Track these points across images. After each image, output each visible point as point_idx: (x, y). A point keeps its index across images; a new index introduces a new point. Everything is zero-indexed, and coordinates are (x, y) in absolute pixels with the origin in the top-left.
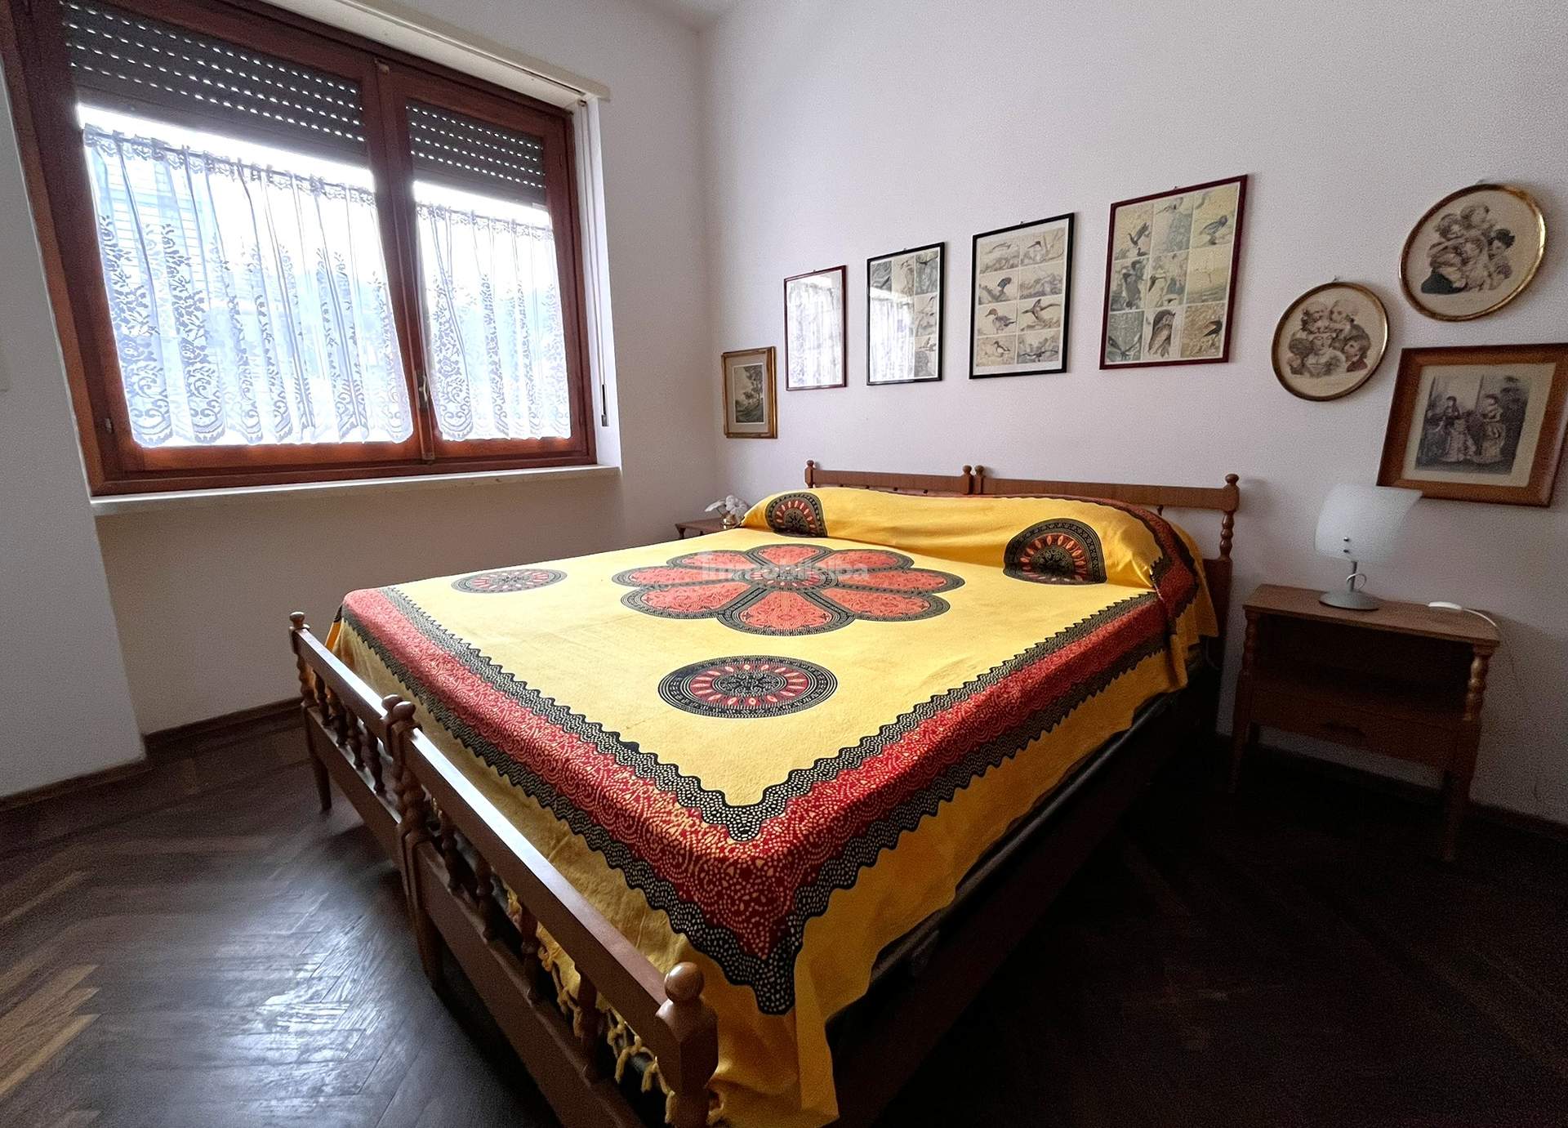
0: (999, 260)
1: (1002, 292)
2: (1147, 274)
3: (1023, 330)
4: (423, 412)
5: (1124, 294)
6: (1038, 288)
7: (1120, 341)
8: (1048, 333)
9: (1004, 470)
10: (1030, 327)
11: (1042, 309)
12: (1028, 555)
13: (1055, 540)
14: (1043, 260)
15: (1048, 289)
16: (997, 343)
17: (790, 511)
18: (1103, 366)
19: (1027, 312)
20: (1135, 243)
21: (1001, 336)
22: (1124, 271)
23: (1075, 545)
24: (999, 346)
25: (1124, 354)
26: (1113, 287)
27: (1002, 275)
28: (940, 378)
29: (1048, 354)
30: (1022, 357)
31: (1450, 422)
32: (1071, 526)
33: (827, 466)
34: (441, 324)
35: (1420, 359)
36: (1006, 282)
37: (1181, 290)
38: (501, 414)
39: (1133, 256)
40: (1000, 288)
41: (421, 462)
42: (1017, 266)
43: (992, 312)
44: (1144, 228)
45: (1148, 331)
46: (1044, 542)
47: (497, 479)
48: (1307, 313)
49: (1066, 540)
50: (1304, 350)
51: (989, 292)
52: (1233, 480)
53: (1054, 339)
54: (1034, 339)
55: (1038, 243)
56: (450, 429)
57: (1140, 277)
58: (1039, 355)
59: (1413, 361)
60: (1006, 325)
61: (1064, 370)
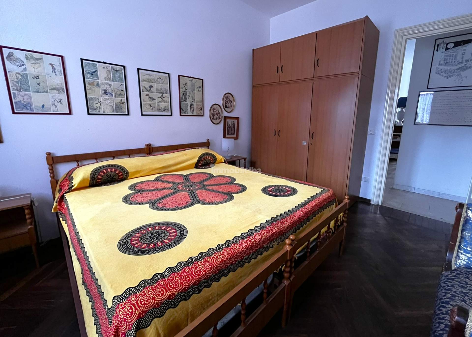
0: (148, 79)
1: (150, 89)
2: (188, 94)
3: (158, 102)
5: (183, 98)
6: (162, 91)
7: (184, 109)
10: (160, 102)
11: (164, 97)
12: (201, 163)
14: (162, 84)
15: (164, 92)
16: (150, 105)
18: (181, 115)
19: (159, 97)
20: (185, 86)
22: (183, 92)
23: (211, 158)
25: (185, 113)
26: (181, 96)
30: (159, 110)
32: (211, 155)
35: (226, 118)
36: (151, 87)
37: (194, 100)
39: (184, 90)
40: (149, 88)
42: (154, 83)
43: (147, 95)
44: (186, 84)
45: (189, 108)
46: (204, 159)
49: (208, 157)
50: (213, 115)
51: (146, 88)
52: (208, 140)
53: (168, 106)
54: (162, 105)
55: (160, 78)
57: (186, 95)
58: (164, 110)
60: (153, 100)
61: (171, 115)
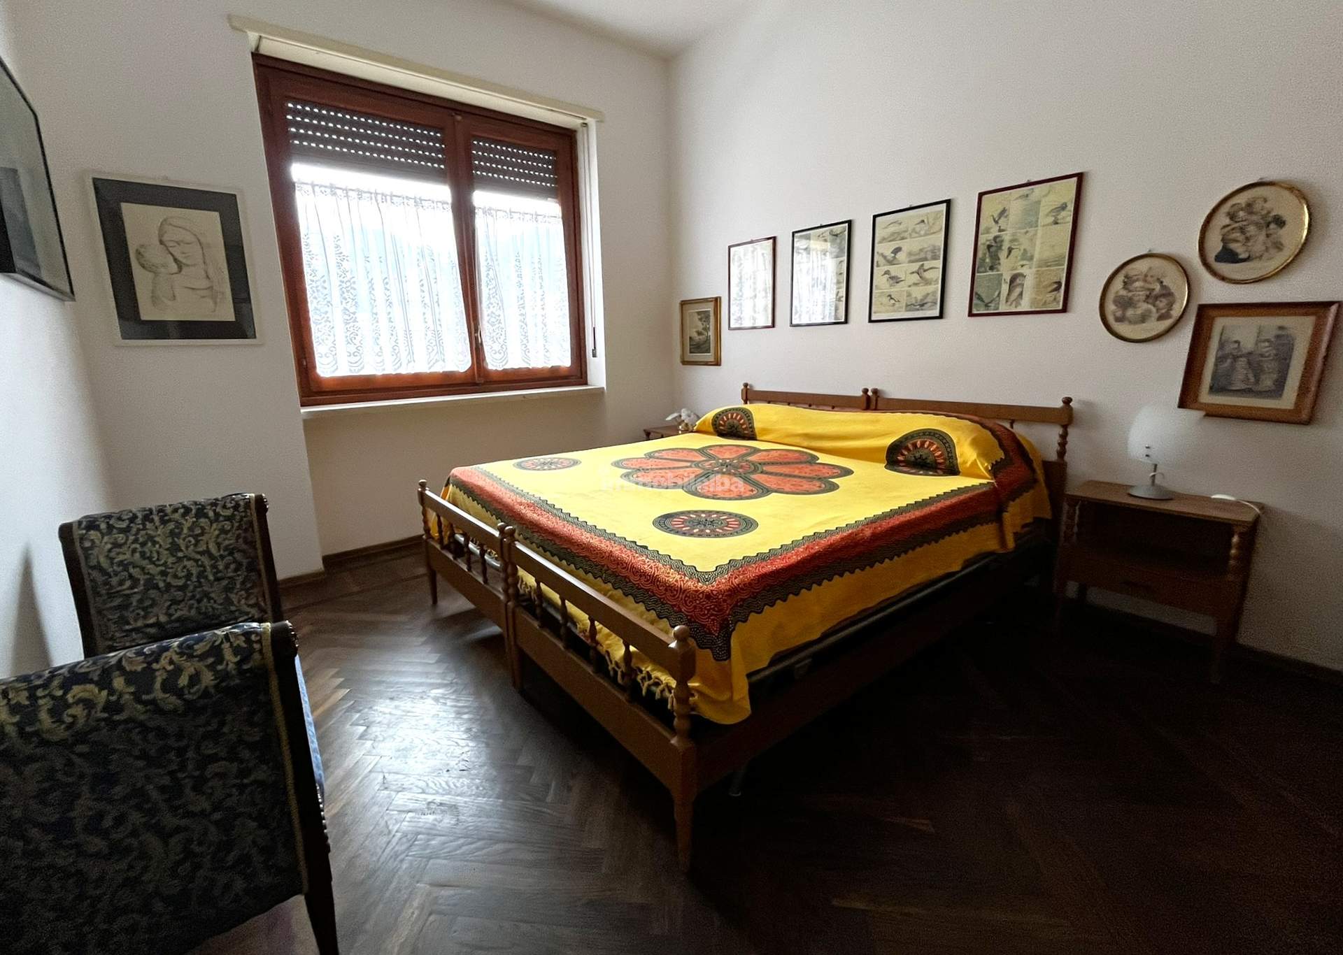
0: (893, 234)
1: (894, 258)
2: (1006, 246)
3: (910, 286)
4: (477, 350)
5: (987, 260)
6: (922, 255)
7: (983, 296)
8: (930, 288)
9: (894, 391)
10: (916, 284)
11: (925, 271)
12: (903, 455)
13: (923, 444)
14: (926, 235)
15: (929, 256)
16: (890, 296)
17: (730, 421)
18: (971, 314)
19: (913, 273)
20: (996, 222)
21: (895, 290)
22: (988, 243)
23: (937, 448)
24: (892, 298)
25: (987, 306)
26: (980, 254)
27: (894, 245)
28: (846, 322)
29: (929, 304)
30: (909, 307)
31: (1235, 358)
32: (935, 434)
33: (759, 386)
34: (490, 289)
35: (1212, 313)
36: (897, 250)
37: (1031, 258)
38: (526, 350)
39: (995, 232)
40: (893, 255)
41: (475, 384)
42: (906, 238)
43: (887, 273)
44: (1004, 211)
45: (1005, 288)
46: (915, 445)
47: (524, 396)
48: (1126, 277)
49: (931, 444)
50: (1125, 303)
51: (885, 257)
52: (1067, 401)
53: (934, 293)
54: (918, 293)
55: (923, 221)
56: (494, 363)
57: (1000, 248)
58: (922, 305)
59: (1206, 314)
60: (897, 283)
61: (941, 316)
